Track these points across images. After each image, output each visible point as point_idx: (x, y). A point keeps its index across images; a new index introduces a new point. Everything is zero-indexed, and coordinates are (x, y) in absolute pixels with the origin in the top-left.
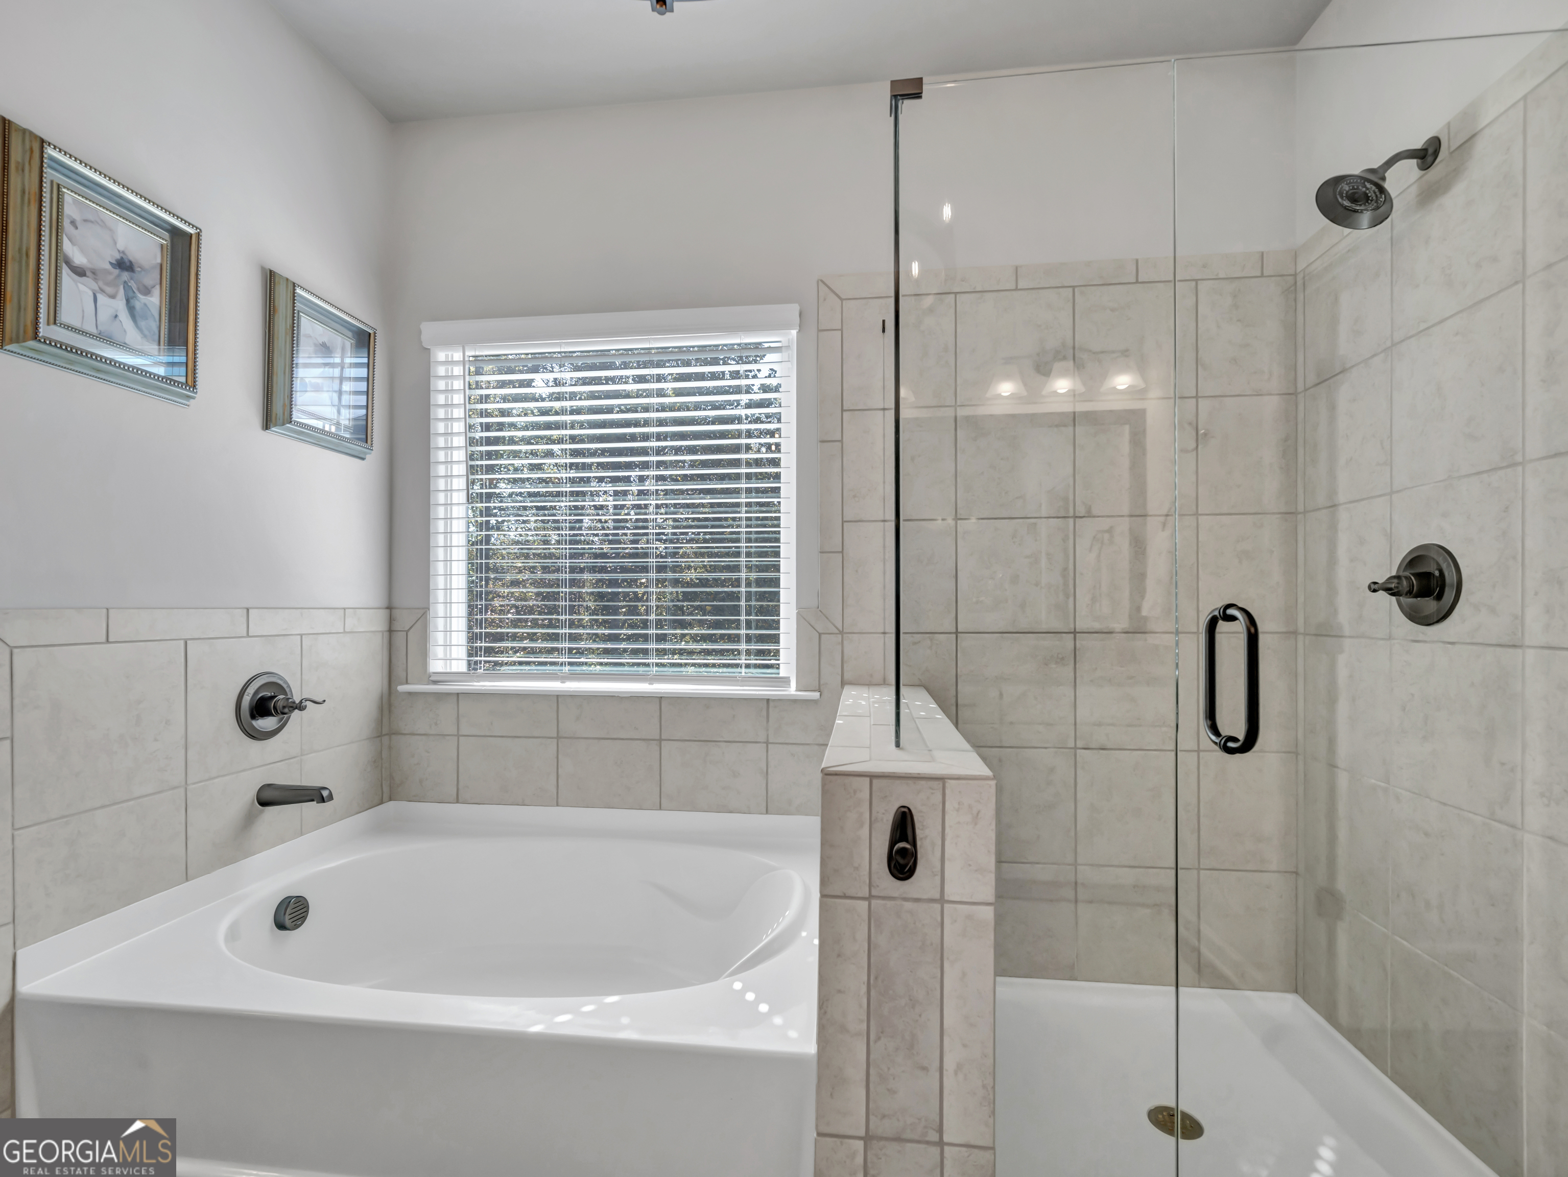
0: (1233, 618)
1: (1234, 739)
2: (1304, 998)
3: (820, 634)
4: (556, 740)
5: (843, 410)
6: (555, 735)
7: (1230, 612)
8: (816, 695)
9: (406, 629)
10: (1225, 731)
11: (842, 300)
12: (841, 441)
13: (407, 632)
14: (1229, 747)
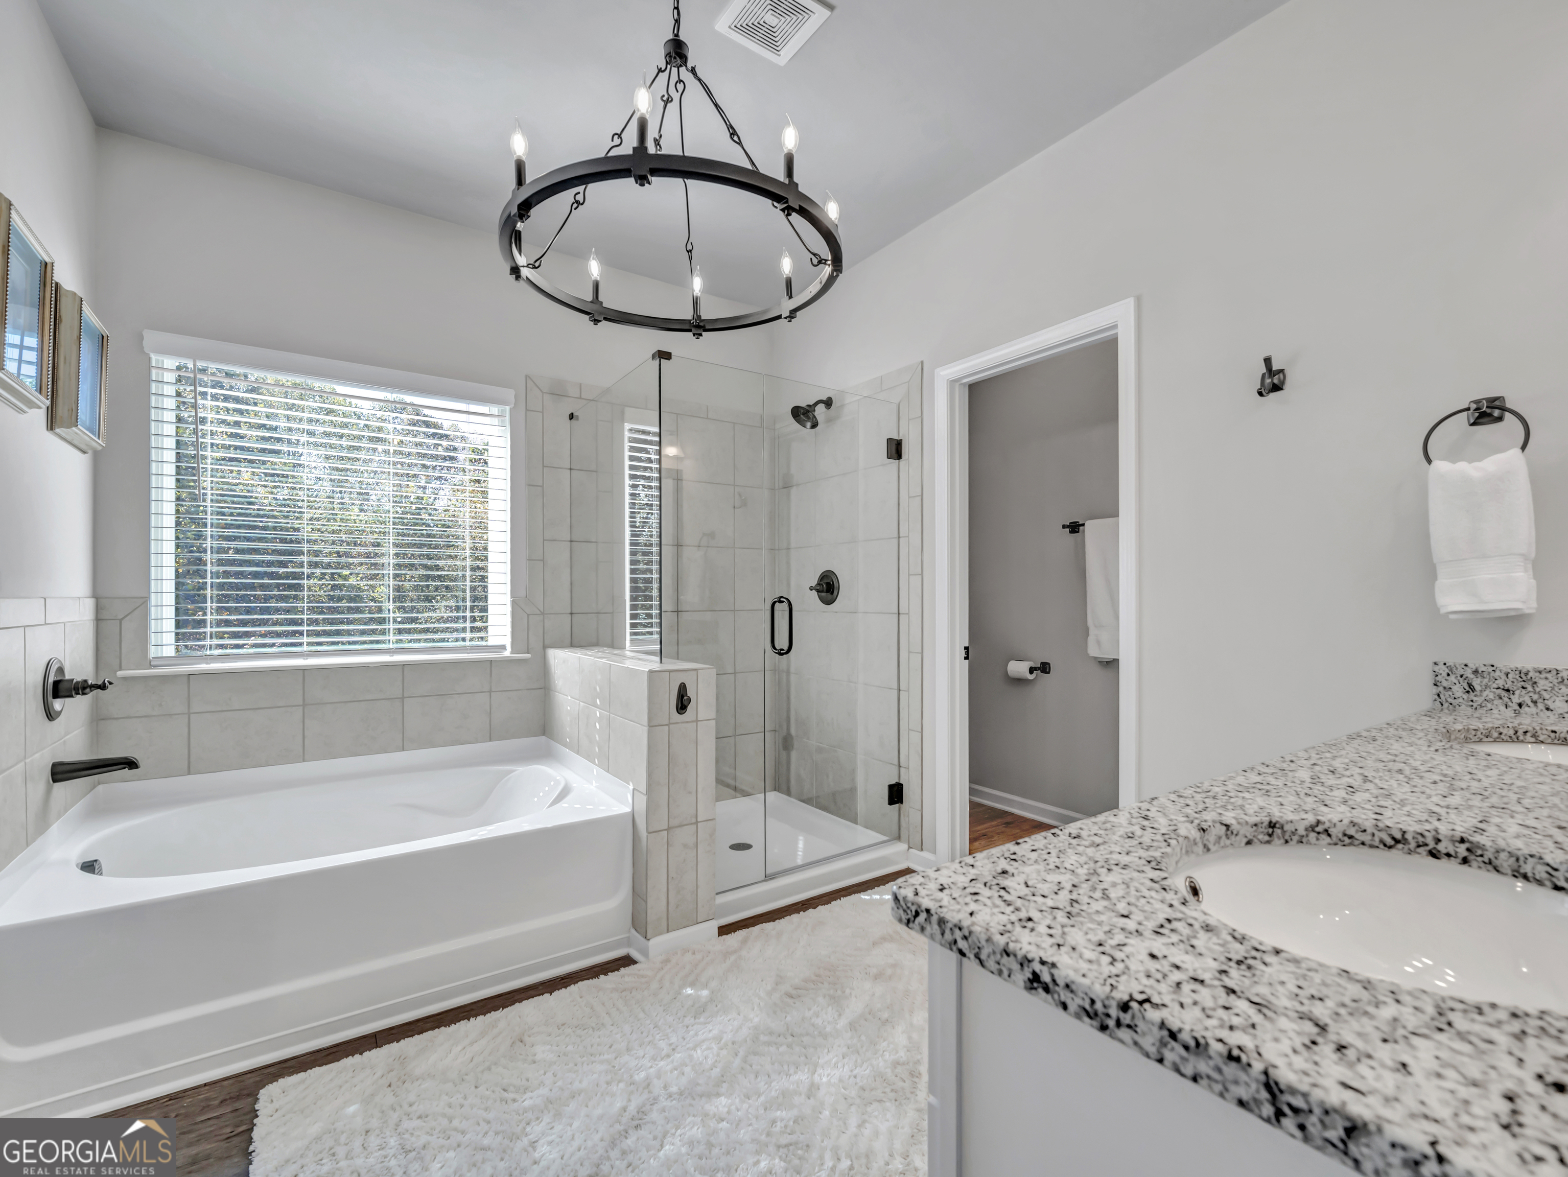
0: (783, 602)
1: (783, 650)
2: (779, 791)
3: (528, 615)
4: (301, 708)
5: (543, 466)
6: (301, 703)
7: (782, 599)
8: (528, 656)
9: (120, 617)
10: (778, 647)
11: (543, 393)
12: (542, 486)
13: (121, 620)
14: (781, 653)
